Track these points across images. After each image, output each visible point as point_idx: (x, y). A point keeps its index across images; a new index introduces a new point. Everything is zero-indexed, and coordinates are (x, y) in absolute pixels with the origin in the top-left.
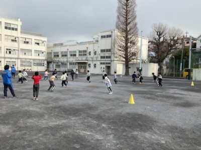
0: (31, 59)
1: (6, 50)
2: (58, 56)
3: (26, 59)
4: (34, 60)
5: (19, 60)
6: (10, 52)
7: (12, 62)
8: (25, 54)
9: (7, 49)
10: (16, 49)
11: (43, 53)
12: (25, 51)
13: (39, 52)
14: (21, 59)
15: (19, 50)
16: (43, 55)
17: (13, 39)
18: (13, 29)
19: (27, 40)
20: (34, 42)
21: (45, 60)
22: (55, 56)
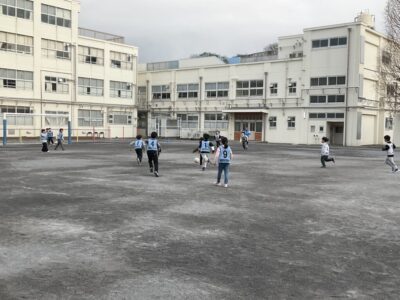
0: (102, 105)
1: (44, 80)
2: (167, 96)
3: (91, 105)
4: (109, 107)
5: (76, 108)
6: (54, 87)
7: (60, 113)
8: (89, 90)
9: (47, 78)
10: (69, 77)
11: (128, 88)
12: (90, 85)
13: (120, 87)
14: (80, 104)
15: (74, 81)
16: (129, 94)
17: (61, 48)
18: (60, 22)
19: (93, 54)
20: (108, 57)
21: (136, 107)
22: (156, 96)
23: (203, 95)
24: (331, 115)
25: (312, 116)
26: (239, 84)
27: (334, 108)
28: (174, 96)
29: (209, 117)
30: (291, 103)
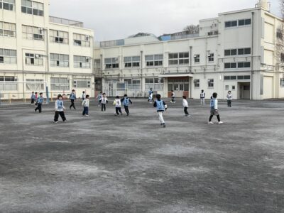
0: (68, 74)
1: (25, 56)
2: (116, 66)
3: (60, 74)
4: (74, 75)
5: (49, 76)
6: (32, 61)
7: (37, 80)
8: (58, 62)
9: (27, 55)
10: (44, 53)
11: (87, 60)
12: (59, 59)
13: (81, 60)
14: (52, 74)
15: (47, 57)
16: (88, 65)
17: (37, 32)
18: (35, 12)
19: (61, 36)
20: (72, 38)
21: (93, 74)
22: (108, 66)
23: (144, 64)
24: (240, 77)
25: (226, 78)
26: (171, 56)
27: (243, 71)
28: (122, 66)
29: (149, 81)
30: (210, 69)
